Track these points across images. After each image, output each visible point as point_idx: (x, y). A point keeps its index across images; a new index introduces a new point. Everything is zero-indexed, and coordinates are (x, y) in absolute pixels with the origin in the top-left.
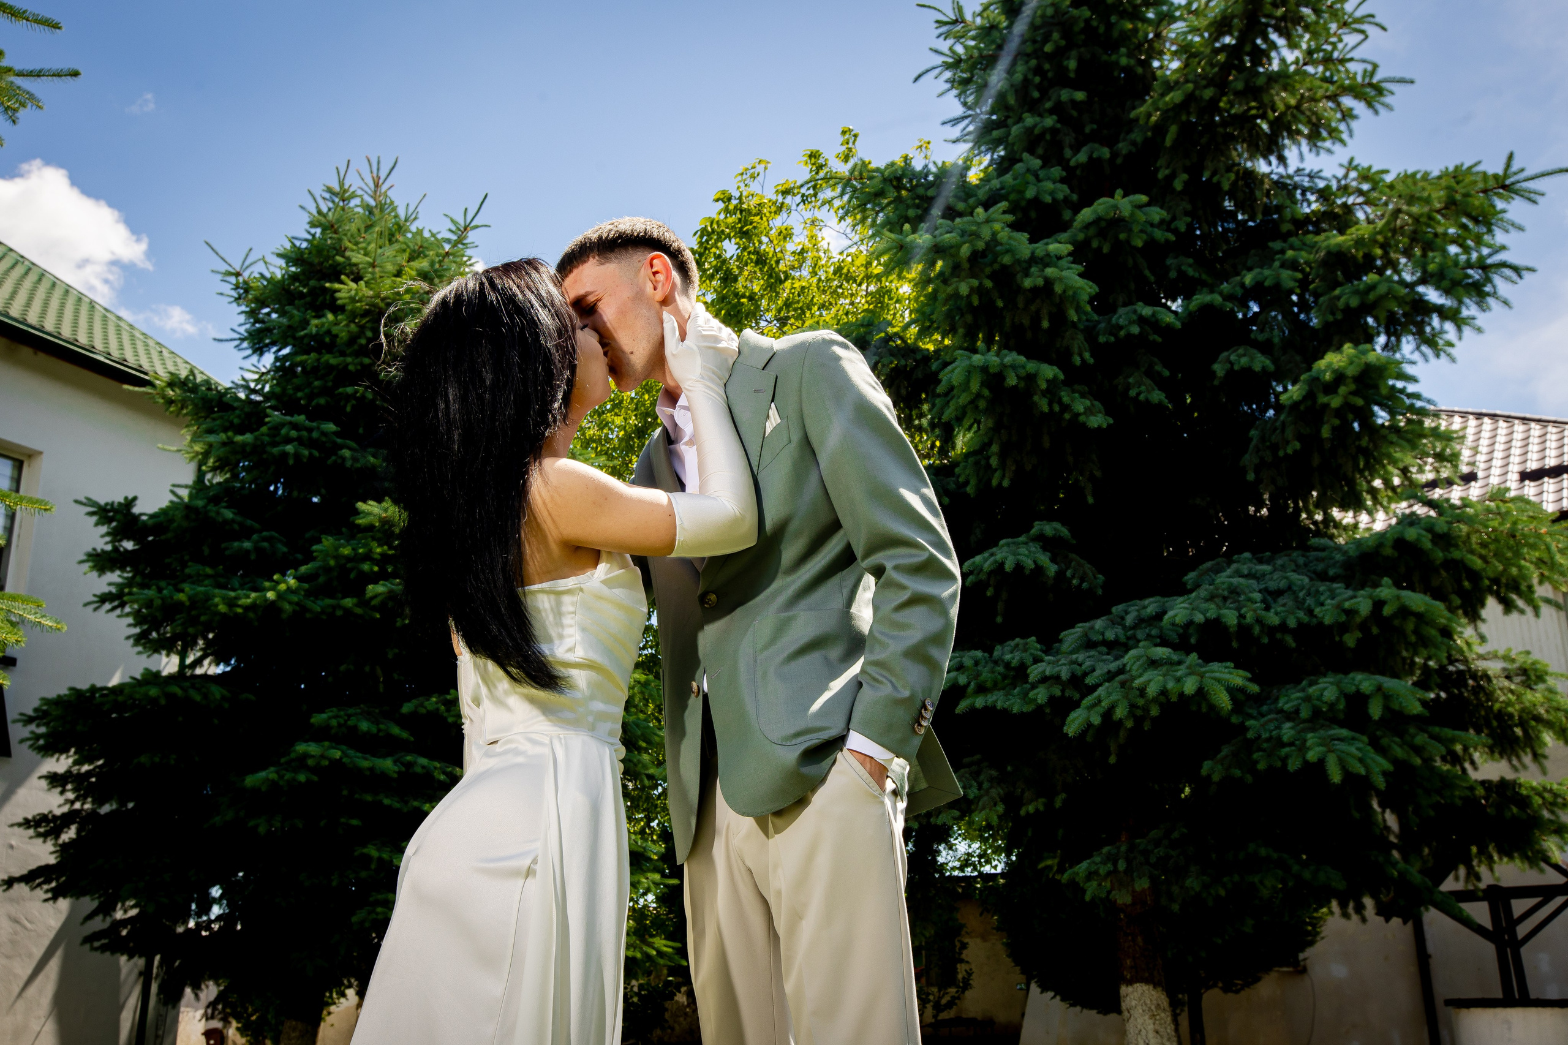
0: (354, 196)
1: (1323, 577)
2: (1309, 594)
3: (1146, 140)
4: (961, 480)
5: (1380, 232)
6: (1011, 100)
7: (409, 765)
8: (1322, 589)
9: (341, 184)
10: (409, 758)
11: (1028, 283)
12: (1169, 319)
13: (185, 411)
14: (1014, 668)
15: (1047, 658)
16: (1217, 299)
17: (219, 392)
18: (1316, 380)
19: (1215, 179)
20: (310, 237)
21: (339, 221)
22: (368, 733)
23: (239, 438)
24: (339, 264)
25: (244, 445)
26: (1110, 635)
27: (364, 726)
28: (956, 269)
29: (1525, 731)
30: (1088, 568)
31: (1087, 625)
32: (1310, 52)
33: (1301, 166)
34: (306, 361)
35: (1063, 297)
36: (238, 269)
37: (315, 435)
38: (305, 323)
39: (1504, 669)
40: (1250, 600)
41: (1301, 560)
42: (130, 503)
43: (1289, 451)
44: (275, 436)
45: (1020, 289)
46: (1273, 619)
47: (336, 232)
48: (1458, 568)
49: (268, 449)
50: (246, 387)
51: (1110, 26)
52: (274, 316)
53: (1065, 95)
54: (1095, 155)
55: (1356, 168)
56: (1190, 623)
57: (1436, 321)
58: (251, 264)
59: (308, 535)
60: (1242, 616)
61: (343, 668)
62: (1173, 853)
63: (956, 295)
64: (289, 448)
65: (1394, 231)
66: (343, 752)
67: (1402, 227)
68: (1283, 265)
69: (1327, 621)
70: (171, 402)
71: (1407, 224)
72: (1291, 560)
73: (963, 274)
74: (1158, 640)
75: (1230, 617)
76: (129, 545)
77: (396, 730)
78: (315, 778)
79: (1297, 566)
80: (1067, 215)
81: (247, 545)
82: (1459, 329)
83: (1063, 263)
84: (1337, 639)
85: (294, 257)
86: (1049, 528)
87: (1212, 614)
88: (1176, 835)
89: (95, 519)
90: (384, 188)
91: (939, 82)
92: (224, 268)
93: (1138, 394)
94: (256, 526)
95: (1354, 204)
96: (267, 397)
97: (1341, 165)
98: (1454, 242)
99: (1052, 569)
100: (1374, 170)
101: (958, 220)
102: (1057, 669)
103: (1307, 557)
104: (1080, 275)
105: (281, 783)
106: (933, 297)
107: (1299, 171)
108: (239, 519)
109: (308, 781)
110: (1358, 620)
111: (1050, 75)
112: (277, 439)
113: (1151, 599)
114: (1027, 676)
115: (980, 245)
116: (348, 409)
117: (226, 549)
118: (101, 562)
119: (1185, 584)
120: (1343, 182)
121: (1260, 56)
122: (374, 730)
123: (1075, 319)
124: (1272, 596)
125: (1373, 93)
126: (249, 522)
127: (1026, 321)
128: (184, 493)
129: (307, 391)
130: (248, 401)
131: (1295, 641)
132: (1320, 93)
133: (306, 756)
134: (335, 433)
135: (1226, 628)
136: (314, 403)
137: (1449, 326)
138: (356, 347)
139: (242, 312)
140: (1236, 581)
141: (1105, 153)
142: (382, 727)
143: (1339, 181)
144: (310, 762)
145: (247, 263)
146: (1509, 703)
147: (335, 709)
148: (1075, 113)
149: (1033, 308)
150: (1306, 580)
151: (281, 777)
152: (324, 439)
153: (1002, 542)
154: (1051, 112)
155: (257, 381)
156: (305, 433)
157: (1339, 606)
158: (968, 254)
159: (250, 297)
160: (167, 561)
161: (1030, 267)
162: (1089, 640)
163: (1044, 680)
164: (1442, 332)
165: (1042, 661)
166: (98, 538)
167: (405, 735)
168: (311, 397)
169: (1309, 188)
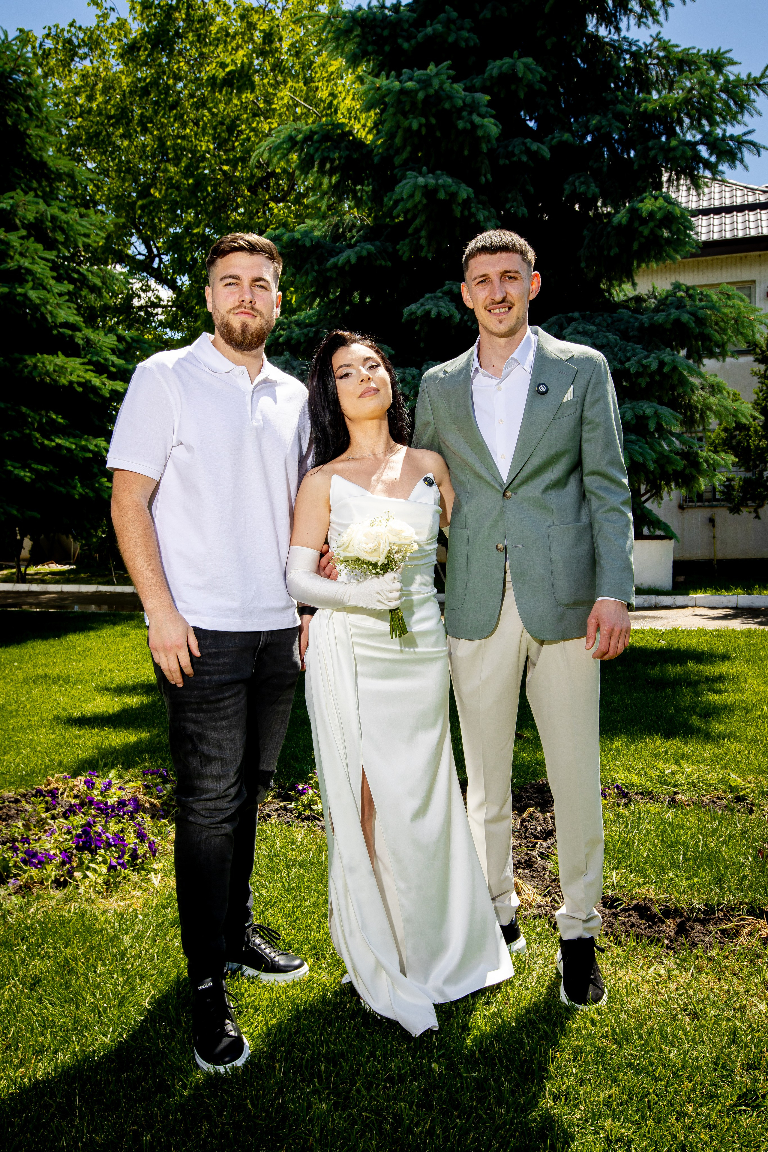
2: (620, 350)
8: (628, 347)
11: (460, 125)
29: (702, 416)
33: (627, 35)
35: (480, 137)
41: (610, 321)
43: (612, 252)
54: (497, 13)
55: (660, 40)
57: (702, 168)
69: (632, 371)
79: (610, 325)
82: (715, 178)
83: (483, 109)
95: (651, 64)
97: (652, 37)
99: (456, 316)
100: (672, 43)
101: (417, 71)
107: (624, 38)
110: (650, 372)
115: (431, 92)
120: (649, 48)
123: (486, 149)
137: (708, 173)
141: (504, 11)
143: (646, 46)
146: (698, 401)
153: (426, 295)
157: (639, 362)
158: (423, 98)
161: (462, 111)
164: (704, 176)
169: (627, 52)
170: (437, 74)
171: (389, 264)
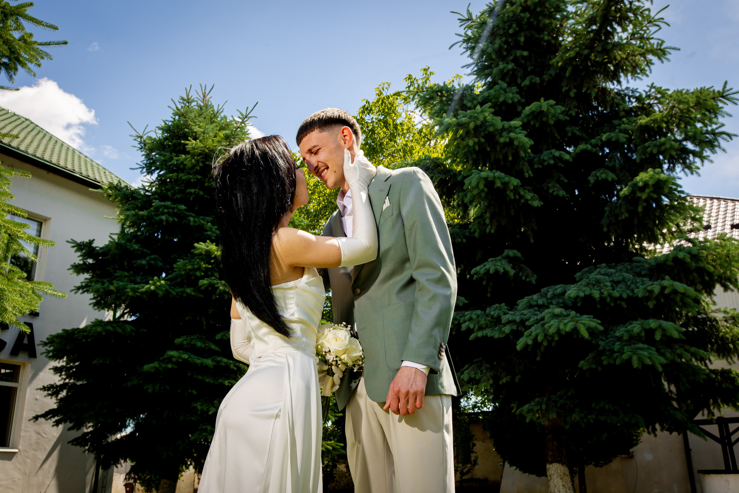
0: (193, 101)
1: (639, 275)
2: (632, 283)
3: (556, 74)
4: (472, 231)
5: (665, 117)
6: (494, 57)
7: (218, 362)
8: (638, 281)
9: (188, 95)
10: (218, 359)
11: (502, 140)
12: (567, 157)
13: (116, 200)
14: (495, 318)
15: (511, 312)
16: (589, 147)
17: (132, 191)
18: (635, 185)
19: (588, 92)
20: (173, 120)
21: (186, 112)
22: (201, 347)
23: (141, 213)
24: (187, 132)
25: (143, 216)
26: (540, 302)
27: (199, 344)
28: (468, 133)
29: (734, 346)
30: (529, 271)
31: (530, 297)
32: (633, 34)
33: (629, 86)
34: (172, 177)
35: (518, 147)
36: (141, 135)
37: (175, 211)
38: (171, 159)
39: (724, 317)
40: (606, 286)
41: (629, 267)
42: (91, 242)
43: (623, 217)
44: (157, 211)
45: (498, 143)
46: (616, 294)
47: (185, 118)
48: (702, 271)
49: (154, 217)
50: (144, 189)
51: (539, 21)
52: (157, 156)
53: (519, 53)
54: (533, 81)
55: (654, 87)
56: (577, 297)
57: (691, 157)
58: (148, 133)
59: (172, 257)
60: (602, 293)
61: (187, 318)
62: (568, 402)
63: (468, 145)
64: (164, 217)
65: (672, 116)
66: (189, 356)
67: (675, 114)
68: (620, 131)
69: (640, 295)
70: (109, 196)
71: (677, 113)
72: (624, 267)
73: (471, 136)
74: (562, 305)
75: (596, 294)
76: (90, 261)
77: (213, 347)
78: (176, 367)
79: (627, 270)
80: (519, 108)
81: (144, 262)
82: (703, 161)
83: (518, 130)
84: (645, 304)
85: (166, 129)
86: (511, 253)
87: (587, 293)
88: (569, 394)
89: (76, 248)
90: (208, 98)
91: (460, 49)
92: (135, 134)
93: (553, 192)
94: (149, 252)
95: (653, 103)
96: (154, 194)
97: (648, 86)
98: (699, 121)
99: (512, 272)
100: (664, 88)
101: (469, 111)
102: (515, 317)
103: (632, 265)
104: (526, 136)
105: (160, 369)
106: (458, 146)
107: (627, 88)
108: (141, 249)
109: (172, 368)
110: (654, 295)
111: (512, 44)
112: (158, 213)
113: (560, 286)
114: (501, 320)
115: (479, 123)
116: (191, 199)
117: (135, 263)
118: (78, 269)
119: (575, 278)
120: (648, 93)
121: (610, 35)
122: (203, 346)
123: (524, 155)
124: (615, 284)
125: (661, 53)
126: (145, 250)
127: (501, 157)
128: (116, 237)
129: (172, 191)
130: (145, 196)
131: (626, 304)
132: (637, 53)
133: (172, 357)
134: (185, 210)
135: (594, 299)
136: (175, 197)
137: (697, 160)
138: (195, 170)
139: (143, 155)
140: (599, 277)
141: (537, 80)
142: (207, 345)
143: (646, 93)
144: (174, 360)
145: (146, 132)
146: (726, 333)
147: (185, 336)
148: (523, 62)
149: (504, 151)
150: (631, 276)
151: (160, 366)
152: (180, 212)
153: (490, 260)
154: (512, 61)
155: (149, 186)
156: (171, 210)
157: (645, 289)
158: (473, 127)
159: (147, 147)
160: (108, 269)
161: (502, 132)
162: (531, 305)
163: (509, 322)
164: (694, 162)
165: (508, 314)
166: (76, 258)
167: (217, 349)
168: (174, 194)
169: (632, 96)
170: (482, 112)
171: (464, 241)
